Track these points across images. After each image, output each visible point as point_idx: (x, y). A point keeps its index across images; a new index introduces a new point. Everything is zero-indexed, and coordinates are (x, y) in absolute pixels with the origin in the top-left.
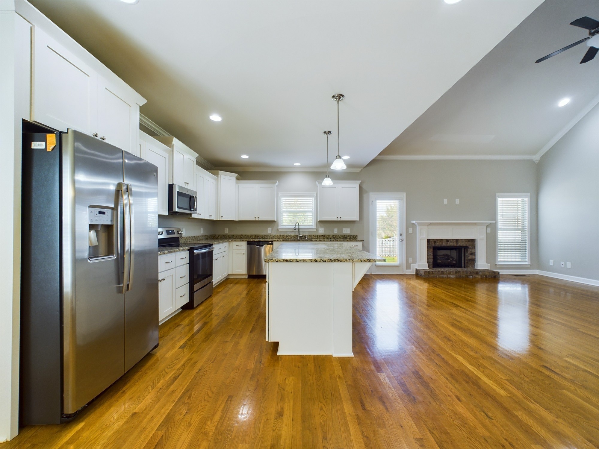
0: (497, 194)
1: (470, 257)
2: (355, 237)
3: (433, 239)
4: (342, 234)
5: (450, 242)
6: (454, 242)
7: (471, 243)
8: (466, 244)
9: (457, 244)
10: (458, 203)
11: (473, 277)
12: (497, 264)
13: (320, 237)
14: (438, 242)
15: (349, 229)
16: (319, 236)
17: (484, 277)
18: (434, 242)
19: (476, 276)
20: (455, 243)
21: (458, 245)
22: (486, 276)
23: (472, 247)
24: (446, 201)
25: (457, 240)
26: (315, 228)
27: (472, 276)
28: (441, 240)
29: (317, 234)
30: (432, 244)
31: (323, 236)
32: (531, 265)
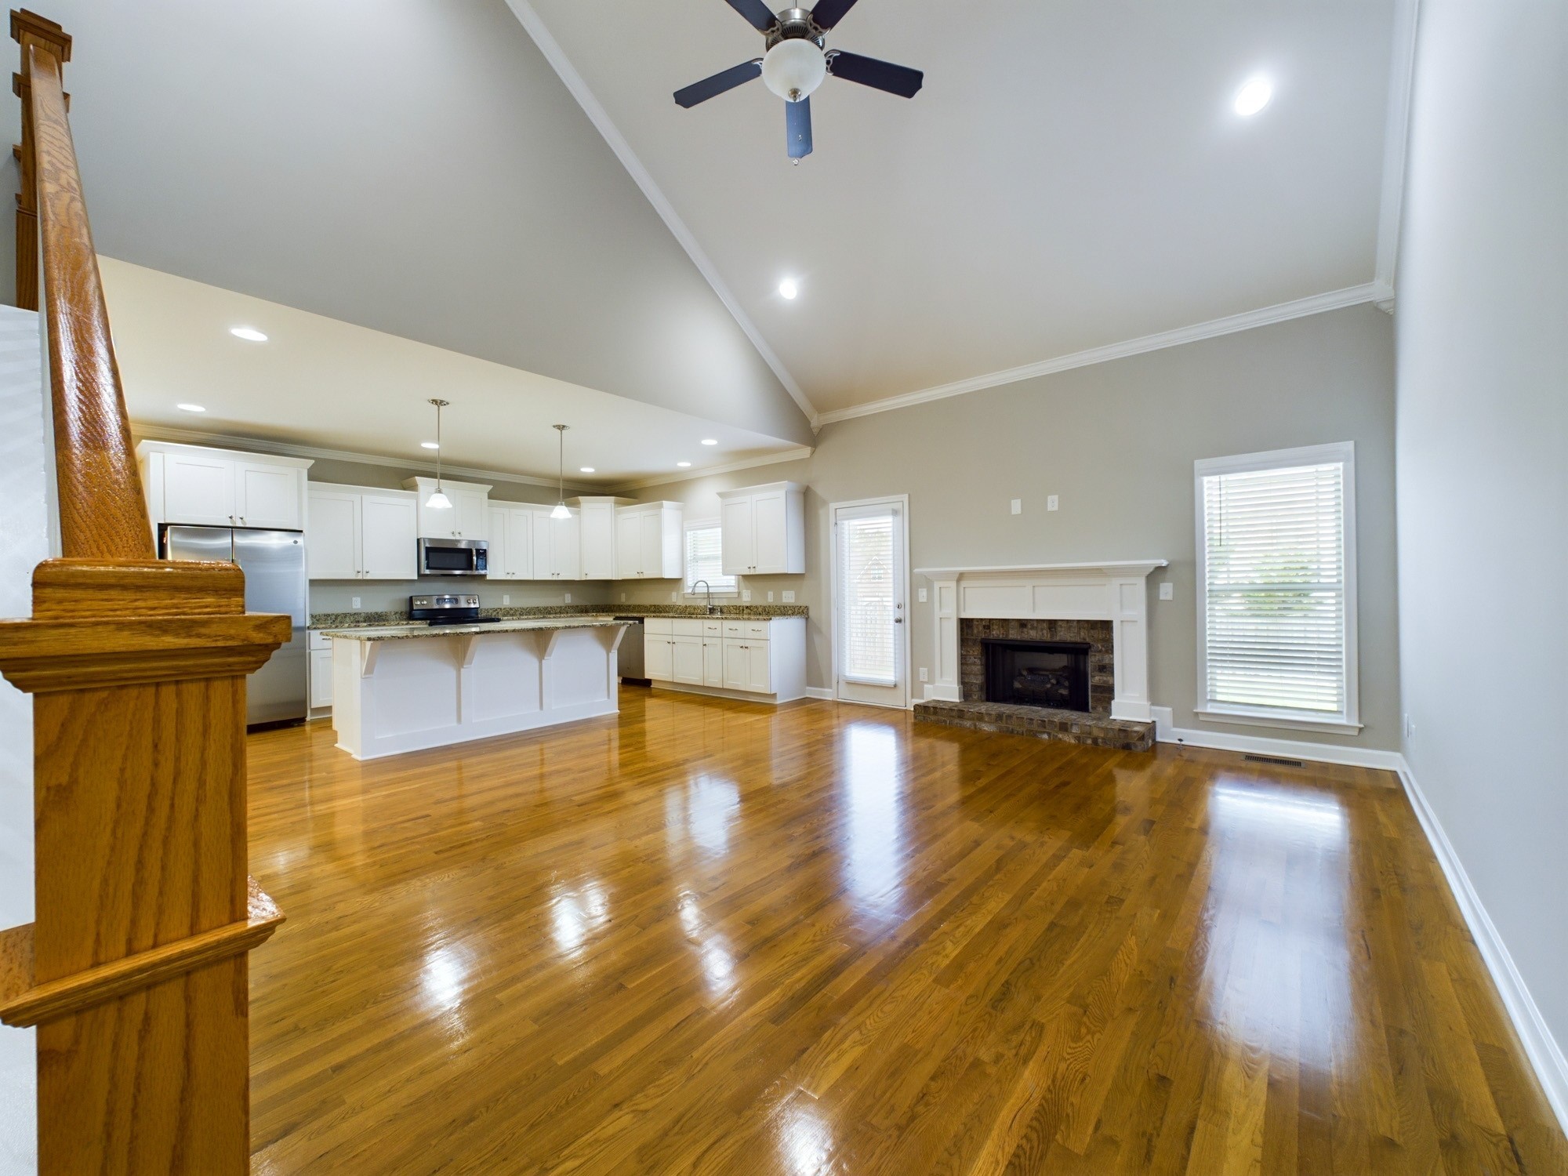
0: (1199, 464)
1: (1097, 678)
2: (803, 612)
3: (982, 619)
4: (779, 604)
5: (1031, 629)
6: (1042, 630)
7: (1099, 634)
8: (1083, 636)
9: (1052, 636)
10: (1056, 508)
11: (1049, 737)
12: (1199, 710)
13: (743, 610)
14: (995, 627)
15: (793, 592)
16: (741, 608)
17: (1089, 741)
18: (984, 627)
19: (1060, 736)
20: (1045, 632)
21: (1057, 638)
22: (1095, 741)
23: (1102, 646)
24: (1016, 507)
25: (1052, 624)
26: (737, 591)
27: (1049, 734)
28: (1005, 623)
29: (738, 605)
30: (978, 632)
31: (747, 607)
32: (1361, 729)
